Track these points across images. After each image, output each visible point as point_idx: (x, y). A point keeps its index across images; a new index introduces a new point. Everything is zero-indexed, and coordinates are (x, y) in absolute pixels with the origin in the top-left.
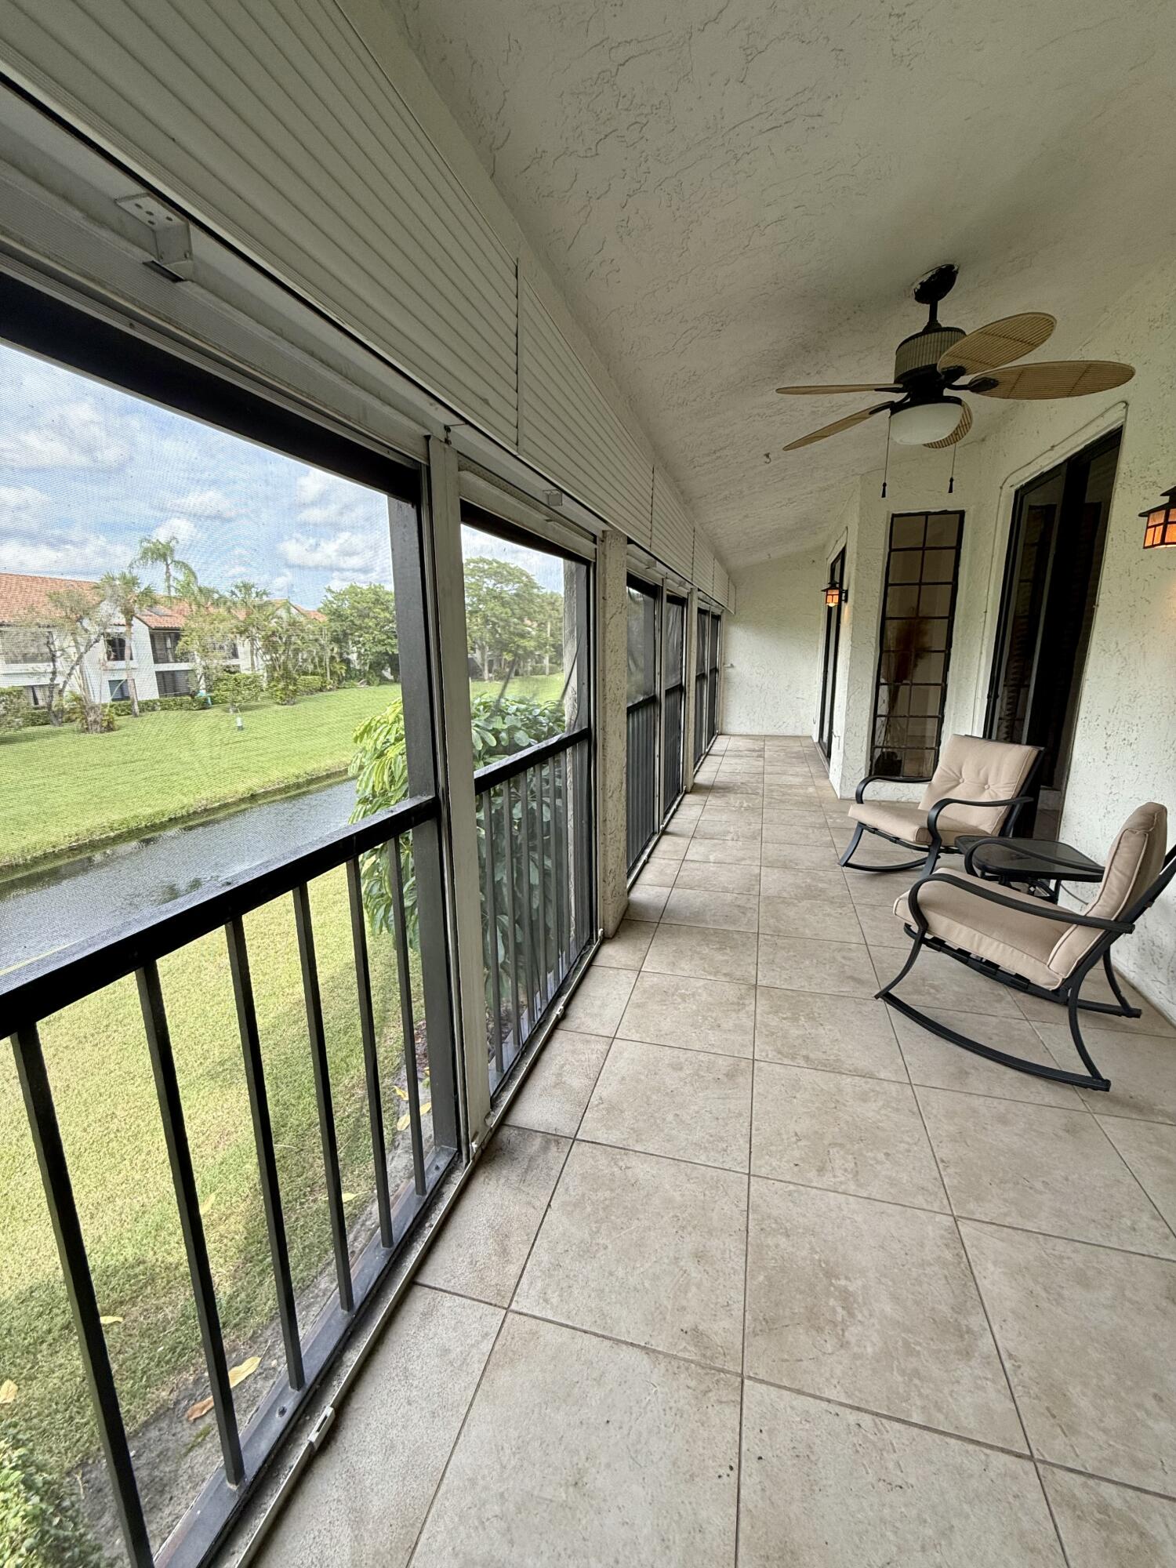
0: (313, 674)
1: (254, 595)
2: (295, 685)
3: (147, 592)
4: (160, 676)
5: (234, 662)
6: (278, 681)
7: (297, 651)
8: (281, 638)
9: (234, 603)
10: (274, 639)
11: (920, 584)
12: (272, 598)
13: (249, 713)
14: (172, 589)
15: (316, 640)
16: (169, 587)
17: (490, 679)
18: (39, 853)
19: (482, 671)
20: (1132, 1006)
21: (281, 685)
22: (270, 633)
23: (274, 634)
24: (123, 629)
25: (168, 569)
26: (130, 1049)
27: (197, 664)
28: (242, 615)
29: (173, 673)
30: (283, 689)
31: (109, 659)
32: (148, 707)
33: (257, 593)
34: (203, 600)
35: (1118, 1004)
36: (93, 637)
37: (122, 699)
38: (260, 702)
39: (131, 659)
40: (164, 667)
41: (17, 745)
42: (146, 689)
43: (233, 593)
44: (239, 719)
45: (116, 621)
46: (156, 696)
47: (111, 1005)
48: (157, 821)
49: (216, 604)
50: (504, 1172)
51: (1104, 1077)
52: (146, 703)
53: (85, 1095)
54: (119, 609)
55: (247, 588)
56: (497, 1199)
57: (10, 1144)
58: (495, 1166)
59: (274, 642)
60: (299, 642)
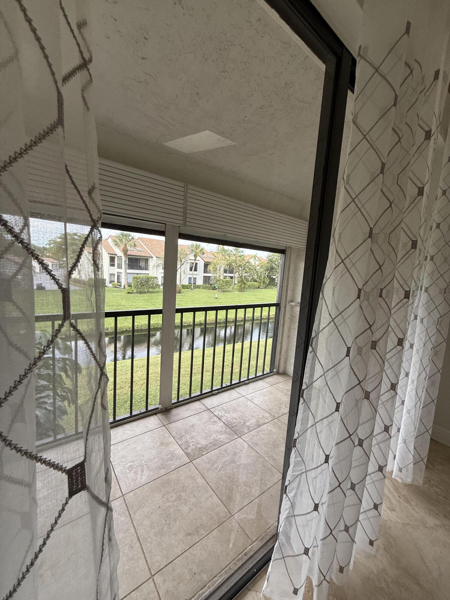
2: (244, 285)
4: (205, 278)
29: (209, 277)
30: (240, 286)
40: (207, 275)
42: (200, 281)
46: (201, 284)
52: (198, 286)
60: (248, 269)
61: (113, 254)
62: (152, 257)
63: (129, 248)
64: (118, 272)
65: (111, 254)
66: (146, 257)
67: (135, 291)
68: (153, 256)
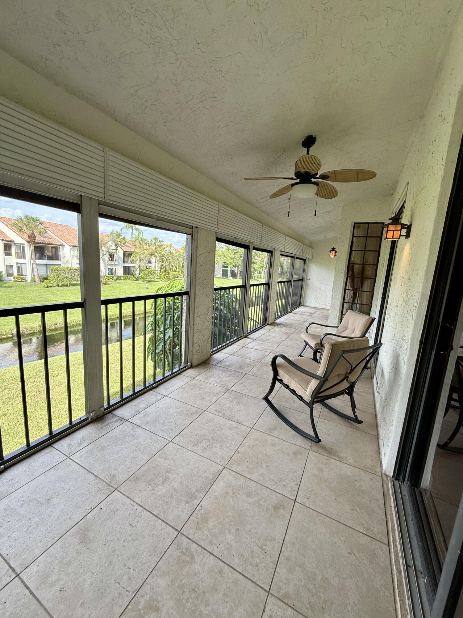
0: (175, 271)
1: (158, 241)
2: (168, 274)
3: (124, 239)
4: (125, 268)
5: (150, 265)
6: (163, 273)
7: (170, 262)
8: (165, 257)
9: (152, 244)
10: (163, 258)
11: (365, 251)
12: (164, 243)
13: (150, 283)
14: (133, 238)
15: (178, 259)
16: (132, 237)
17: (240, 278)
18: (75, 323)
19: (237, 275)
20: (359, 419)
21: (163, 274)
22: (162, 255)
23: (163, 256)
24: (114, 251)
25: (133, 231)
26: (74, 389)
27: (137, 264)
28: (154, 249)
29: (129, 267)
30: (164, 276)
31: (109, 260)
32: (119, 278)
33: (160, 241)
34: (141, 242)
35: (354, 417)
36: (105, 253)
37: (111, 275)
38: (155, 280)
39: (116, 261)
40: (126, 265)
41: (76, 287)
42: (120, 272)
43: (152, 241)
44: (147, 285)
45: (112, 248)
46: (122, 275)
47: (73, 374)
48: (113, 317)
49: (146, 244)
50: (99, 425)
51: (320, 438)
52: (119, 277)
53: (57, 401)
54: (114, 244)
55: (156, 239)
56: (90, 431)
57: (31, 412)
58: (98, 423)
59: (163, 259)
60: (171, 259)
61: (8, 241)
62: (63, 246)
63: (36, 234)
64: (17, 263)
65: (6, 241)
66: (56, 245)
67: (55, 284)
68: (64, 243)
